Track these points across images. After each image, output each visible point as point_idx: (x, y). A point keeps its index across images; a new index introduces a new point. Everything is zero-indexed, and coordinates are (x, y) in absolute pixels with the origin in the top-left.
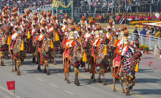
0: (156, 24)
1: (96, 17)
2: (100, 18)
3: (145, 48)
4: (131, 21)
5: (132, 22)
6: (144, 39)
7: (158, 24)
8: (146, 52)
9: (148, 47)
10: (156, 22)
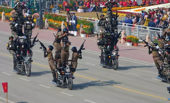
0: (134, 11)
1: (60, 4)
2: (66, 5)
3: (133, 39)
4: (103, 8)
5: (105, 9)
6: (130, 29)
7: (137, 11)
8: (135, 44)
9: (137, 39)
10: (134, 8)
